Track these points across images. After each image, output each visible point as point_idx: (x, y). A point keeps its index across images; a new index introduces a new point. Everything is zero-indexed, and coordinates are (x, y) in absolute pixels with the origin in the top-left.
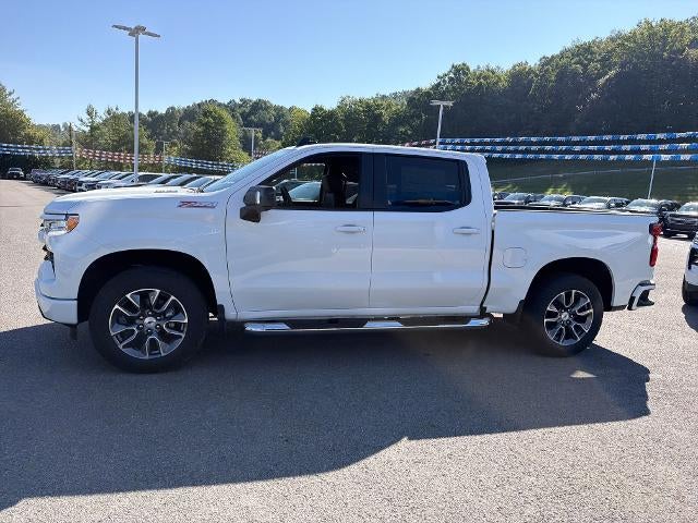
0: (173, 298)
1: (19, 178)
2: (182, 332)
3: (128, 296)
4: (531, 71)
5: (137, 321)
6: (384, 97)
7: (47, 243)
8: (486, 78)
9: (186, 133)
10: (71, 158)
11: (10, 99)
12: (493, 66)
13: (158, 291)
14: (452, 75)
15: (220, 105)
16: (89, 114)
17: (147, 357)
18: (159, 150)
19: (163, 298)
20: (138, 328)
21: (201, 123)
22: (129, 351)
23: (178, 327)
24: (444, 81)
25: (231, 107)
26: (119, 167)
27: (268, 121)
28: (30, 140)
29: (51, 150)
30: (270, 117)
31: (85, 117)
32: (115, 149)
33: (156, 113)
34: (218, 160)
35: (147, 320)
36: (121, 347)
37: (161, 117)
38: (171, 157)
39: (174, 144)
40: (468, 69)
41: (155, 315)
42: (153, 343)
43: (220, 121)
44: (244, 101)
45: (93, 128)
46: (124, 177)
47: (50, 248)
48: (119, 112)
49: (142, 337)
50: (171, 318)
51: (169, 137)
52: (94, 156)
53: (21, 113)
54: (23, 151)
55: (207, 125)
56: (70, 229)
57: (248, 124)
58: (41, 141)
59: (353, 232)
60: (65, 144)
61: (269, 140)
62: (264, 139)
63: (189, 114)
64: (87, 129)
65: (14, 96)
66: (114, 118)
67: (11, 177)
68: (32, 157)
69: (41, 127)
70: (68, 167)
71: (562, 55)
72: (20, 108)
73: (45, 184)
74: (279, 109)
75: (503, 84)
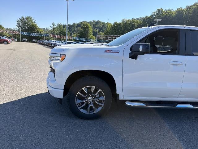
0: (100, 90)
1: (35, 42)
2: (102, 104)
3: (83, 89)
4: (183, 10)
5: (85, 99)
6: (135, 19)
7: (52, 65)
8: (168, 13)
9: (78, 30)
10: (48, 37)
11: (33, 21)
12: (170, 9)
13: (95, 87)
14: (157, 12)
15: (87, 22)
16: (53, 25)
17: (89, 113)
18: (71, 35)
19: (96, 90)
20: (86, 101)
21: (82, 27)
22: (82, 110)
23: (100, 101)
24: (155, 14)
25: (90, 23)
26: (60, 40)
27: (100, 27)
28: (38, 32)
29: (43, 35)
30: (101, 26)
31: (52, 26)
32: (60, 35)
33: (70, 25)
34: (86, 38)
35: (89, 98)
36: (79, 108)
37: (71, 26)
38: (74, 37)
39: (75, 34)
40: (163, 10)
41: (92, 96)
42: (91, 107)
43: (87, 27)
44: (94, 21)
45: (54, 29)
46: (63, 42)
47: (53, 67)
48: (61, 24)
49: (87, 105)
50: (98, 98)
51: (73, 31)
52: (54, 37)
53: (36, 24)
54: (36, 35)
55: (84, 28)
56: (62, 60)
57: (95, 28)
58: (41, 32)
59: (177, 65)
60: (46, 33)
61: (100, 32)
62: (99, 32)
63: (79, 25)
64: (52, 29)
65: (34, 20)
66: (60, 26)
67: (33, 42)
68: (38, 37)
69: (41, 29)
70: (47, 39)
71: (194, 5)
72: (36, 23)
73: (42, 44)
74: (104, 23)
75: (174, 15)
